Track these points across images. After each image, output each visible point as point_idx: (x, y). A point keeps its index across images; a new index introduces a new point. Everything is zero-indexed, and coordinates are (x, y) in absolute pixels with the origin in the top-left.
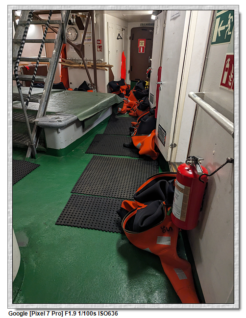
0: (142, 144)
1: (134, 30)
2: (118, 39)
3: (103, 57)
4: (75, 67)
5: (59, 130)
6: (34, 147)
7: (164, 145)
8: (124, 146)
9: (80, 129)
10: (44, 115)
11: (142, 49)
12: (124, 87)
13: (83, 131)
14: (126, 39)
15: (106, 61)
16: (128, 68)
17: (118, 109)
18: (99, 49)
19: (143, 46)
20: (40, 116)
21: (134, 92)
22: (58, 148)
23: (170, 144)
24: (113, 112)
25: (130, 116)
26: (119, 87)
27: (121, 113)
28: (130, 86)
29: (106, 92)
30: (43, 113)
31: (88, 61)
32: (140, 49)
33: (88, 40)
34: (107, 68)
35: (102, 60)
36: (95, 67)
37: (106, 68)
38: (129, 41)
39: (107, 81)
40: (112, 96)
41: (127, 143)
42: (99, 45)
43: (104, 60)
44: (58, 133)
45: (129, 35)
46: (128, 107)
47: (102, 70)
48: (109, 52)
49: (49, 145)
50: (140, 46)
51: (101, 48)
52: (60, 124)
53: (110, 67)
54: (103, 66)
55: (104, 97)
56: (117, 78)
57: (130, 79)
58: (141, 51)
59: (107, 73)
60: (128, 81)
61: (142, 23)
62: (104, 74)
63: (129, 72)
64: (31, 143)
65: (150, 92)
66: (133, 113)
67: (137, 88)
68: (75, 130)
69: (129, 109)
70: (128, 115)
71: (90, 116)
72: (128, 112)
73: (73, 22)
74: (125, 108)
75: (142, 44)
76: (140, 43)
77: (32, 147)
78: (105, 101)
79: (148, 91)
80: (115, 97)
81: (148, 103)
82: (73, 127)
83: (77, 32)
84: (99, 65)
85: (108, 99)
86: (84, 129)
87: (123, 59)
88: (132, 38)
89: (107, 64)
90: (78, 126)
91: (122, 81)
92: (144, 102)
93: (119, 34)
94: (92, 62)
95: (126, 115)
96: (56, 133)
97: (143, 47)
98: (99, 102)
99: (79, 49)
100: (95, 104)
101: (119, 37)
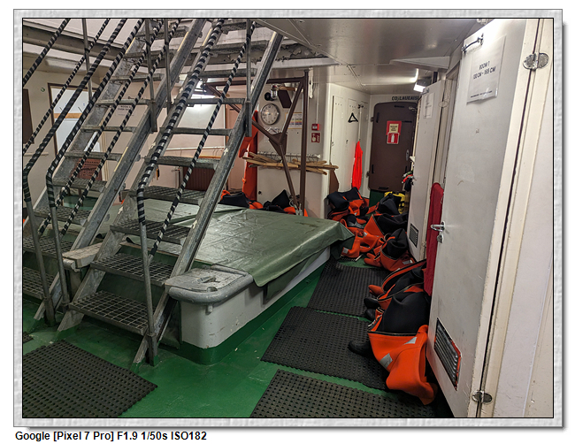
0: (396, 359)
1: (379, 108)
2: (350, 121)
3: (321, 152)
4: (270, 167)
5: (210, 308)
6: (154, 340)
7: (455, 386)
8: (351, 348)
9: (259, 298)
10: (187, 270)
11: (393, 137)
12: (357, 203)
13: (264, 303)
14: (365, 120)
15: (326, 158)
16: (366, 168)
17: (342, 249)
18: (314, 139)
19: (396, 132)
20: (177, 273)
21: (376, 217)
22: (204, 346)
23: (474, 391)
24: (331, 256)
25: (366, 264)
26: (347, 204)
27: (348, 258)
28: (368, 201)
29: (322, 215)
30: (186, 264)
31: (292, 158)
32: (390, 138)
33: (297, 124)
34: (327, 171)
35: (319, 156)
36: (303, 169)
37: (325, 170)
38: (370, 125)
39: (325, 192)
40: (332, 227)
41: (357, 343)
42: (314, 132)
43: (322, 157)
44: (208, 313)
45: (371, 114)
46: (363, 244)
47: (316, 172)
48: (332, 143)
49: (187, 337)
50: (390, 132)
51: (318, 137)
52: (214, 295)
53: (332, 169)
54: (320, 168)
55: (316, 228)
56: (344, 186)
57: (369, 186)
58: (393, 141)
59: (326, 179)
60: (365, 192)
61: (395, 95)
62: (321, 180)
63: (368, 174)
64: (150, 332)
65: (411, 221)
66: (372, 259)
67: (382, 209)
68: (247, 303)
69: (365, 249)
70: (362, 261)
71: (282, 272)
72: (364, 255)
73: (274, 96)
74: (356, 247)
75: (394, 129)
76: (391, 128)
77: (150, 339)
78: (315, 237)
79: (406, 217)
80: (337, 229)
81: (405, 244)
82: (242, 296)
83: (278, 111)
84: (312, 164)
85: (323, 232)
86: (266, 300)
87: (359, 153)
88: (375, 120)
89: (328, 164)
90: (253, 295)
91: (354, 193)
92: (397, 239)
93: (352, 115)
94: (300, 159)
95: (358, 263)
96: (203, 313)
97: (396, 135)
98: (303, 241)
99: (278, 141)
100: (295, 246)
101: (352, 119)
